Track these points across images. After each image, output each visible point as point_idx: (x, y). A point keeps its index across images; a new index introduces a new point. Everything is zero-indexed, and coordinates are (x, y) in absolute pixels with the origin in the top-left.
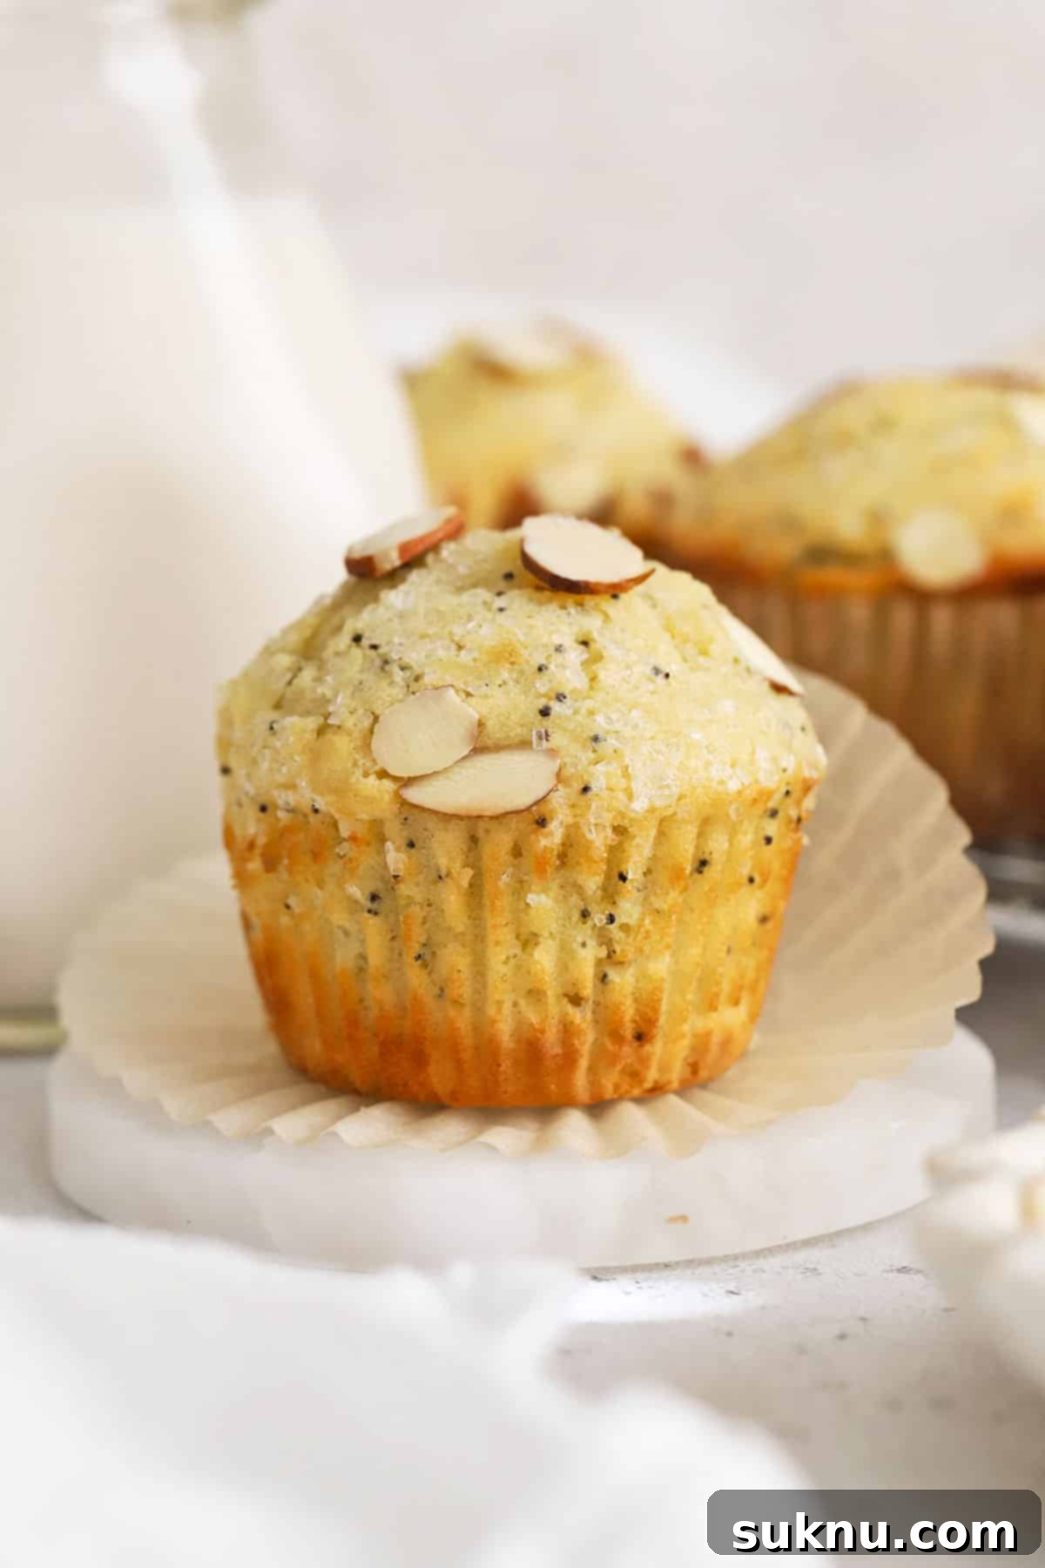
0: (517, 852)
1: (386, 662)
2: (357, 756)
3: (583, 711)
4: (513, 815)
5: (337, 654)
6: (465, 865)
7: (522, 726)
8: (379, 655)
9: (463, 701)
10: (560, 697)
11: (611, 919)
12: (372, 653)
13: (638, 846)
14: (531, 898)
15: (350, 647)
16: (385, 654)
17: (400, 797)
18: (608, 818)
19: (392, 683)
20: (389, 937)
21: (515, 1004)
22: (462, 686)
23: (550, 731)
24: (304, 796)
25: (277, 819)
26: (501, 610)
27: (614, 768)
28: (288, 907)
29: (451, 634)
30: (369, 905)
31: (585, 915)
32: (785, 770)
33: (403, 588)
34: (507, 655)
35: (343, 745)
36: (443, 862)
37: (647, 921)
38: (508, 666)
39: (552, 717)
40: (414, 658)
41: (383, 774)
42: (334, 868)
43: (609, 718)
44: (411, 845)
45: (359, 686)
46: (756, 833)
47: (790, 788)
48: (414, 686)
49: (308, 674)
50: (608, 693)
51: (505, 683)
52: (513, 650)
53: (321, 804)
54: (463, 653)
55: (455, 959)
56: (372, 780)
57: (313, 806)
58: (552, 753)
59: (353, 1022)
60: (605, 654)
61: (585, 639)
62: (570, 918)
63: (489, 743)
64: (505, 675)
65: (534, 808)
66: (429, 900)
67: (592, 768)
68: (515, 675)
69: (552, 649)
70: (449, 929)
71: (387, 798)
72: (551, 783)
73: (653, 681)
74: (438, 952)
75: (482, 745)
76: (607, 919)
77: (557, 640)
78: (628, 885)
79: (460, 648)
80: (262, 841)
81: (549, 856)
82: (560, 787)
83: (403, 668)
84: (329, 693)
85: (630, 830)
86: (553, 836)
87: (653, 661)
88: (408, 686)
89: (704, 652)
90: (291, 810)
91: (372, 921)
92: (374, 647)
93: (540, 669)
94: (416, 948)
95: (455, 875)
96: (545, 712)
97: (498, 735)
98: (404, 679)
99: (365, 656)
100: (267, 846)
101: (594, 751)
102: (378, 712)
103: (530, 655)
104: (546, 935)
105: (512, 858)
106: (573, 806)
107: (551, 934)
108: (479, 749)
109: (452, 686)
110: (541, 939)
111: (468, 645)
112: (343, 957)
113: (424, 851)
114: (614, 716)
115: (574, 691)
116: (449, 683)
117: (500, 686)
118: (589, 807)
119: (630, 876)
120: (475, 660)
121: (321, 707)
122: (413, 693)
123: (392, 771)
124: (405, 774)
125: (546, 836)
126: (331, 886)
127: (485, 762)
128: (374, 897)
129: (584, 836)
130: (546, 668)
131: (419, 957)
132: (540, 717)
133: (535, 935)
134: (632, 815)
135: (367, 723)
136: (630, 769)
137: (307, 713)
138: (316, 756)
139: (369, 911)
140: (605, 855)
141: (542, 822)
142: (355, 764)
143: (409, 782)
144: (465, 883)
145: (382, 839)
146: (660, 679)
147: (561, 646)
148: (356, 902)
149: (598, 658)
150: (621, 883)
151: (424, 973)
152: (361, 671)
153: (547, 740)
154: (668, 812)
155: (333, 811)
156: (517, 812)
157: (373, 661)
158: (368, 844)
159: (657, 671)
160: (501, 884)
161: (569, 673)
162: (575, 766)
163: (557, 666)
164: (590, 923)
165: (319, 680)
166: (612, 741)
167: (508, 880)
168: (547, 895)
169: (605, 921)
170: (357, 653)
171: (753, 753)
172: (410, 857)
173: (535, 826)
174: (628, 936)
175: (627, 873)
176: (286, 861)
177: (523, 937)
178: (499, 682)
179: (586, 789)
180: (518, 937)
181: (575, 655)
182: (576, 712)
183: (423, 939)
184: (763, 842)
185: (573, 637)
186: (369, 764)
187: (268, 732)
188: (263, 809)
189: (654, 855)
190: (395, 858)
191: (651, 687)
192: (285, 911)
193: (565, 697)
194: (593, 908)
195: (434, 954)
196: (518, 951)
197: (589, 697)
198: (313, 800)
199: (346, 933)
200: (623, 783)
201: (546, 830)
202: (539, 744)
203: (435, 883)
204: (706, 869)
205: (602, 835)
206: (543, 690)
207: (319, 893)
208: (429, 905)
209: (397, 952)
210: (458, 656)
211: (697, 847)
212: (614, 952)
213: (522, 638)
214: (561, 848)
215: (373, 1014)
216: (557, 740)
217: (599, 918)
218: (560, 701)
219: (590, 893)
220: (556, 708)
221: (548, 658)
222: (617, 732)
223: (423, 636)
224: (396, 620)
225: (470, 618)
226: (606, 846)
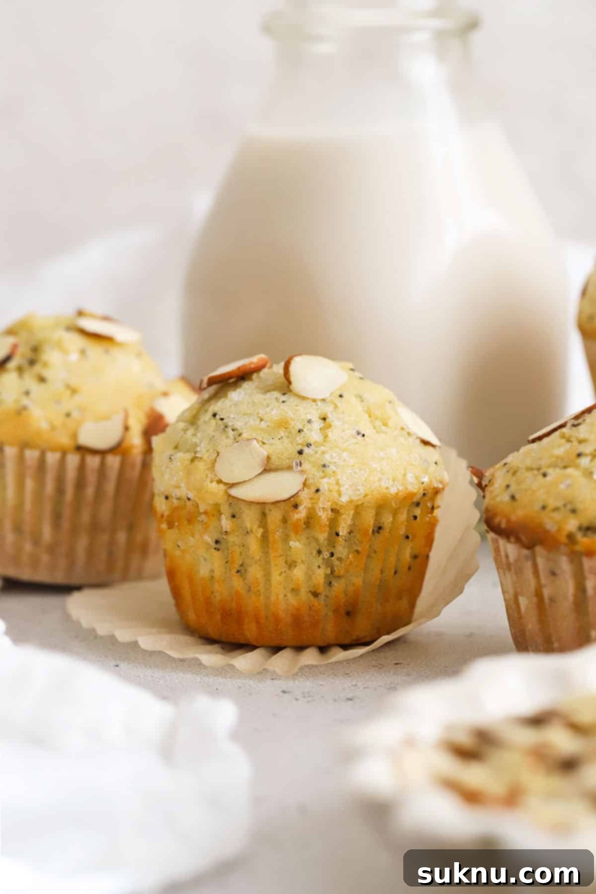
0: (285, 520)
1: (226, 427)
2: (207, 472)
3: (319, 452)
4: (282, 503)
5: (205, 422)
6: (259, 527)
7: (289, 459)
8: (224, 423)
9: (261, 446)
10: (309, 445)
11: (332, 555)
12: (220, 422)
13: (344, 519)
14: (291, 543)
15: (211, 419)
16: (226, 423)
17: (227, 493)
18: (328, 505)
19: (228, 437)
20: (224, 561)
21: (285, 596)
22: (261, 439)
23: (302, 462)
24: (183, 492)
25: (173, 503)
26: (284, 402)
27: (332, 480)
28: (179, 546)
29: (258, 413)
30: (214, 545)
31: (319, 552)
32: (423, 483)
33: (238, 390)
34: (283, 424)
35: (201, 466)
36: (248, 525)
37: (350, 556)
38: (283, 429)
39: (304, 455)
40: (238, 425)
41: (220, 482)
42: (198, 527)
43: (332, 456)
44: (233, 516)
45: (212, 439)
46: (408, 514)
47: (425, 492)
48: (238, 439)
49: (190, 432)
50: (332, 444)
51: (282, 438)
52: (287, 422)
53: (191, 495)
54: (263, 423)
55: (255, 572)
56: (214, 484)
57: (187, 497)
58: (302, 472)
59: (208, 602)
60: (332, 424)
61: (325, 417)
62: (312, 554)
63: (273, 467)
64: (282, 434)
65: (292, 499)
66: (243, 543)
67: (321, 480)
68: (287, 434)
69: (306, 421)
70: (253, 558)
71: (221, 493)
72: (300, 487)
73: (356, 438)
74: (248, 570)
75: (268, 468)
76: (330, 554)
77: (309, 417)
78: (340, 539)
79: (262, 420)
80: (166, 513)
81: (299, 523)
82: (305, 489)
83: (233, 430)
84: (198, 441)
85: (341, 511)
86: (301, 514)
87: (357, 428)
88: (235, 439)
89: (385, 425)
90: (179, 499)
91: (216, 553)
92: (222, 419)
93: (299, 431)
94: (237, 567)
95: (254, 532)
96: (300, 452)
97: (277, 463)
98: (233, 435)
99: (217, 423)
100: (168, 516)
101: (323, 472)
102: (219, 451)
103: (295, 424)
104: (300, 561)
105: (282, 524)
106: (312, 499)
107: (302, 561)
108: (267, 470)
109: (255, 439)
110: (298, 564)
111: (265, 419)
112: (203, 571)
113: (240, 519)
114: (334, 455)
115: (315, 443)
116: (255, 437)
117: (279, 439)
118: (319, 499)
119: (340, 534)
120: (268, 426)
121: (193, 449)
122: (237, 442)
123: (224, 480)
124: (231, 482)
125: (298, 513)
126: (197, 536)
127: (271, 476)
128: (217, 542)
129: (317, 514)
130: (303, 431)
131: (238, 572)
132: (298, 455)
133: (295, 562)
134: (341, 503)
135: (214, 456)
136: (340, 481)
137: (188, 451)
138: (189, 473)
139: (215, 549)
140: (328, 523)
141: (296, 506)
142: (207, 476)
143: (232, 485)
144: (259, 535)
145: (221, 514)
146: (360, 437)
147: (310, 420)
148: (209, 544)
149: (329, 426)
150: (336, 537)
151: (241, 579)
152: (214, 431)
153: (301, 466)
154: (360, 503)
155: (196, 499)
156: (284, 501)
157: (220, 426)
158: (213, 515)
159: (358, 433)
160: (276, 536)
161: (313, 434)
162: (314, 479)
163: (307, 430)
164: (321, 556)
165: (194, 435)
166: (332, 467)
167: (280, 535)
168: (300, 542)
169: (329, 555)
170: (213, 422)
171: (405, 475)
172: (233, 522)
173: (292, 508)
174: (341, 563)
175: (339, 532)
176: (176, 524)
177: (289, 563)
178: (279, 437)
179: (318, 491)
180: (286, 562)
181: (317, 424)
182: (316, 453)
183: (240, 563)
184: (412, 518)
185: (318, 416)
186: (213, 476)
187: (169, 460)
188: (167, 498)
189: (354, 524)
190: (226, 523)
191: (354, 441)
192: (178, 548)
193: (311, 445)
194: (323, 549)
195: (246, 570)
196: (286, 569)
197: (322, 445)
198: (187, 494)
199: (205, 559)
200: (336, 488)
201: (297, 511)
202: (297, 468)
203: (245, 535)
204: (381, 531)
205: (326, 513)
206: (300, 442)
207: (192, 539)
208: (244, 546)
209: (228, 569)
210: (260, 424)
211: (376, 520)
212: (335, 571)
213: (292, 416)
214: (306, 520)
215: (218, 598)
216: (306, 466)
217: (326, 554)
218: (308, 447)
219: (321, 542)
220: (306, 450)
221: (304, 425)
222: (335, 463)
223: (245, 414)
224: (233, 407)
225: (268, 406)
226: (328, 519)
